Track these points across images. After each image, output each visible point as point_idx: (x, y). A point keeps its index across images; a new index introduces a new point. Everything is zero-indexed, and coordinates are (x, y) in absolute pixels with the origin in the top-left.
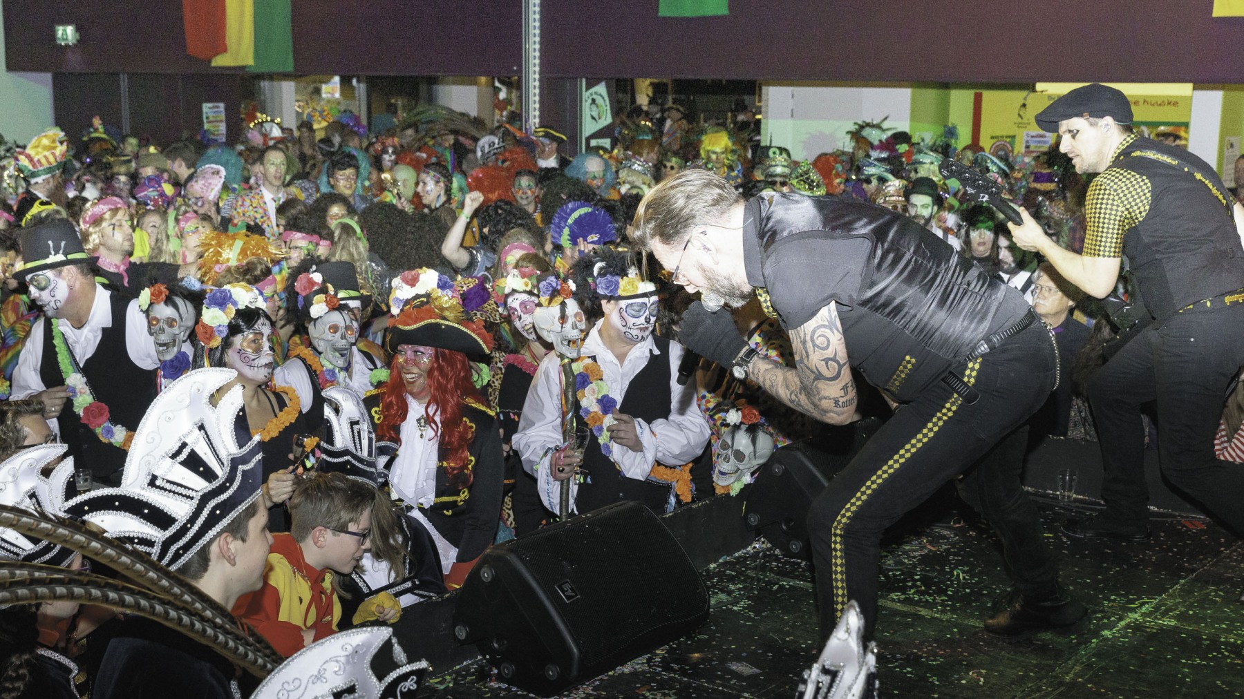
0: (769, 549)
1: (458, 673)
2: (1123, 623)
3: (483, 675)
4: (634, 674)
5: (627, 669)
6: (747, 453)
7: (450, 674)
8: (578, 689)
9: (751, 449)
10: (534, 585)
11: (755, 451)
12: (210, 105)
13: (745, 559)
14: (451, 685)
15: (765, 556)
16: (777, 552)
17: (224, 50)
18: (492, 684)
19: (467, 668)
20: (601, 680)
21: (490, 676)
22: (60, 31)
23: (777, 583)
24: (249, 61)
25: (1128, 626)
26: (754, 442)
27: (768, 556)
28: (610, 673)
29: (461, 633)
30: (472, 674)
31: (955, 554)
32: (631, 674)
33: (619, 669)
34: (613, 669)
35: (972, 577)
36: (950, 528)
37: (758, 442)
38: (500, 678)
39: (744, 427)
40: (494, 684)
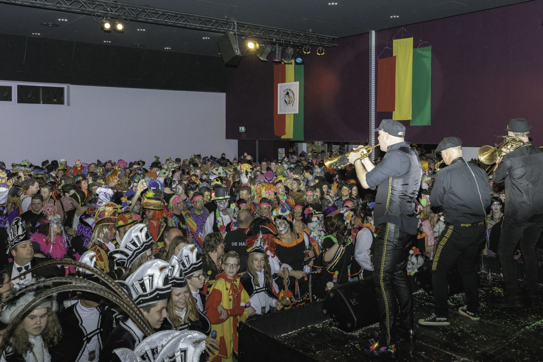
0: (424, 293)
1: (324, 323)
2: (534, 324)
3: (331, 324)
4: (375, 328)
5: (373, 326)
6: (415, 263)
7: (321, 324)
8: (357, 331)
9: (416, 262)
10: (345, 299)
11: (418, 262)
12: (281, 149)
13: (416, 295)
14: (321, 327)
15: (422, 295)
16: (426, 294)
17: (285, 134)
18: (333, 327)
19: (327, 322)
20: (365, 329)
21: (333, 325)
22: (240, 128)
23: (424, 303)
24: (292, 137)
25: (535, 325)
26: (417, 260)
27: (423, 295)
28: (368, 327)
29: (325, 312)
30: (328, 324)
31: (483, 298)
32: (374, 328)
33: (371, 326)
34: (369, 326)
35: (487, 306)
36: (484, 290)
37: (418, 260)
38: (335, 326)
39: (414, 255)
40: (334, 328)
